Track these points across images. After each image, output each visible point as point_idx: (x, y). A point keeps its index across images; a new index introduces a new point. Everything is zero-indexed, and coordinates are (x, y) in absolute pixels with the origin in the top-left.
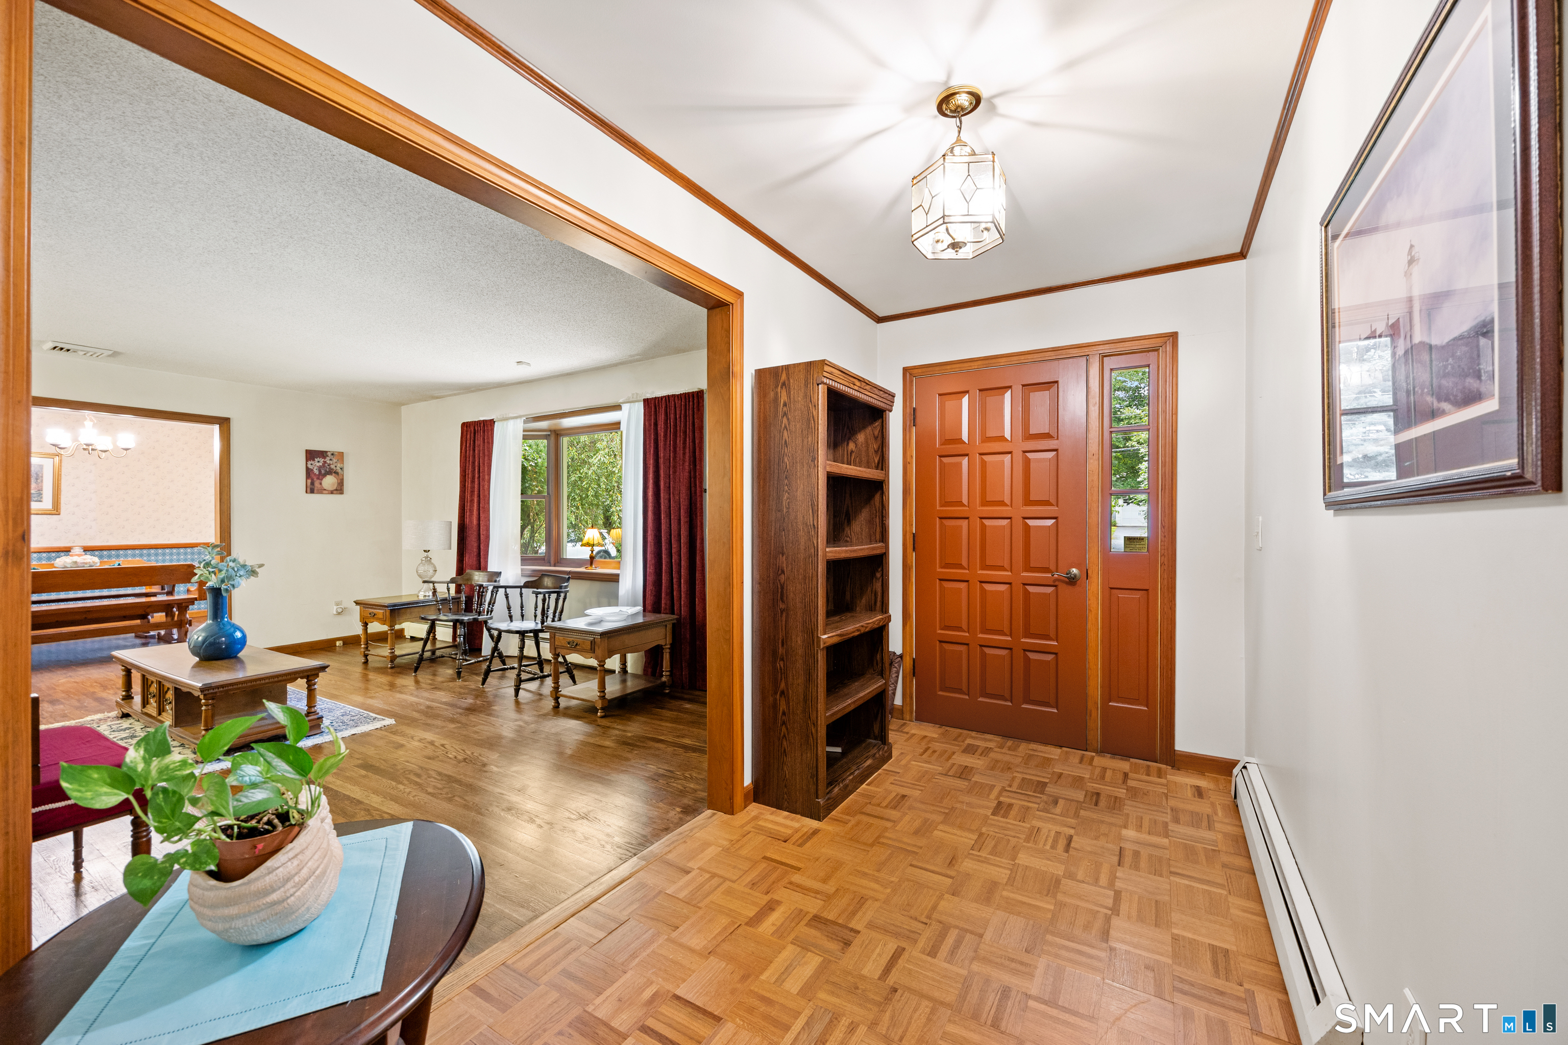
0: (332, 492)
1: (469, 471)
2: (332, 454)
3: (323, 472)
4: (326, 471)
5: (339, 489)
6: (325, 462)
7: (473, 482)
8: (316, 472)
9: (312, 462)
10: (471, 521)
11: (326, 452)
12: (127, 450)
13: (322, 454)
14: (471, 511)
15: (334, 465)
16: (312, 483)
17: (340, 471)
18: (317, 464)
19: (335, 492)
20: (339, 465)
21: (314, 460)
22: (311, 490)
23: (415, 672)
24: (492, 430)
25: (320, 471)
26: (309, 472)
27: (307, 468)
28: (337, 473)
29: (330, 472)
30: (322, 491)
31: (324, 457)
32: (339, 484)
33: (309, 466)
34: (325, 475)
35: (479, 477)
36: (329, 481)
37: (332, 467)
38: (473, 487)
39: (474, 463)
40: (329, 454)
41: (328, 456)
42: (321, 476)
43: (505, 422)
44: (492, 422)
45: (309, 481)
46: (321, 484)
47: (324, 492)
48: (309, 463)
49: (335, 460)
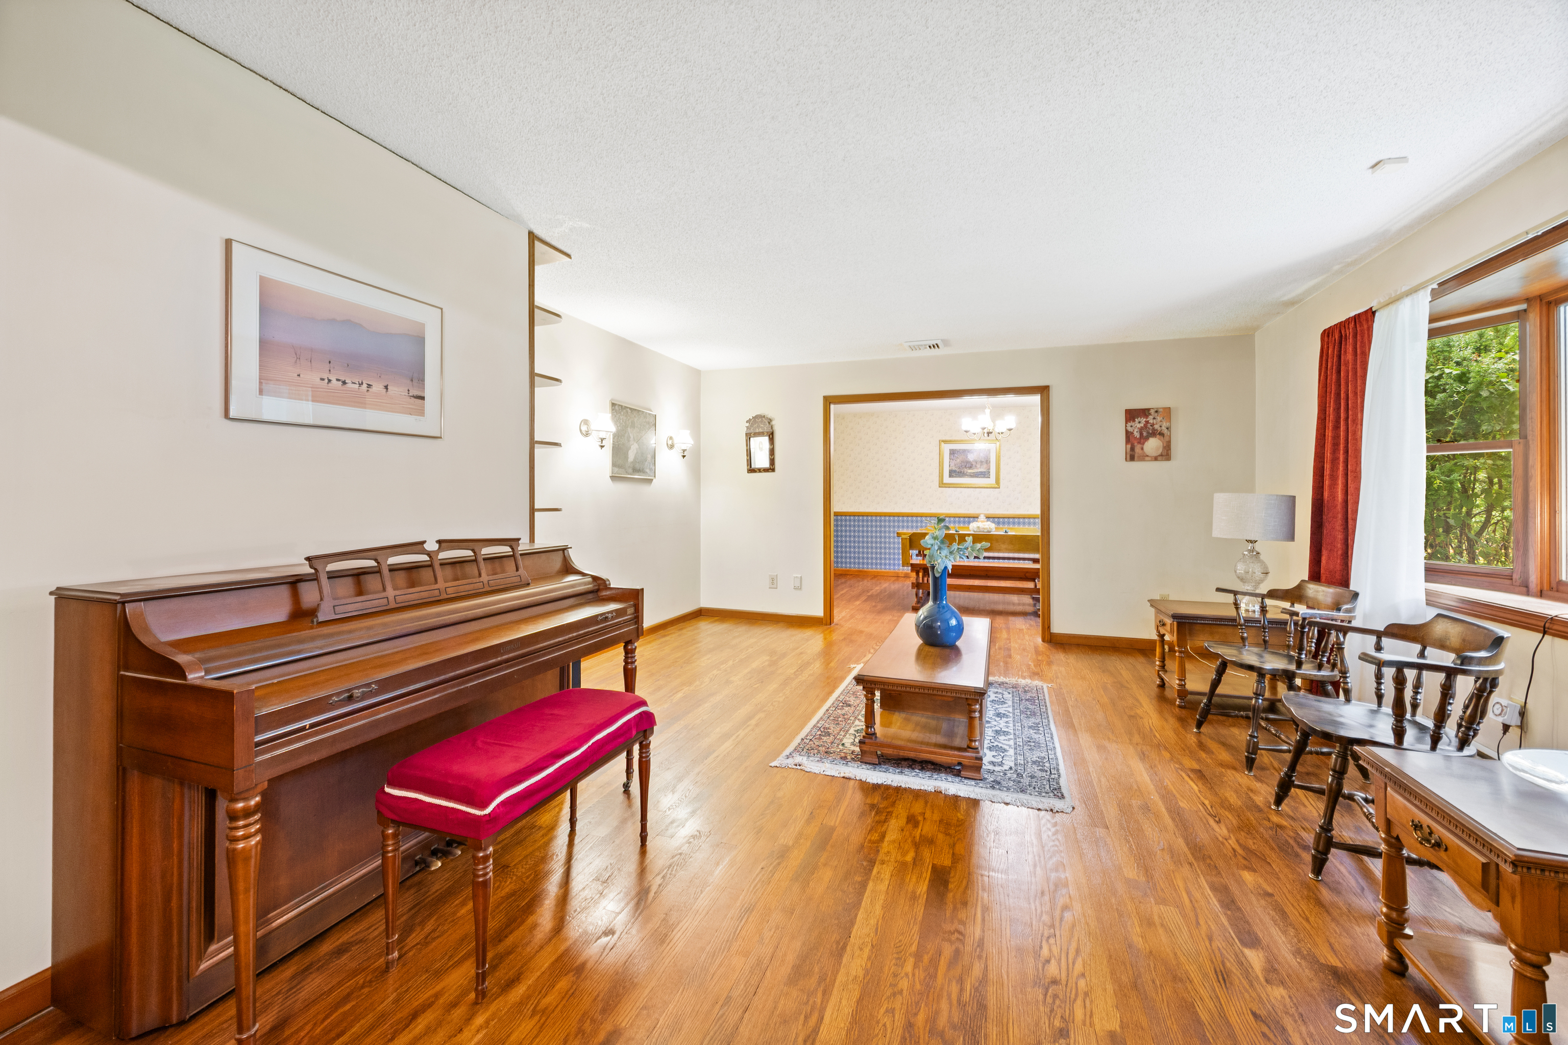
0: (1156, 459)
1: (1331, 410)
2: (1156, 412)
3: (1145, 434)
4: (1148, 433)
5: (1166, 454)
6: (1147, 422)
7: (1337, 427)
8: (1137, 435)
9: (1132, 424)
10: (1333, 496)
11: (1149, 410)
12: (1010, 430)
13: (1145, 412)
14: (1334, 478)
15: (1159, 423)
16: (1132, 449)
17: (1165, 431)
18: (1139, 423)
19: (1159, 458)
20: (1165, 425)
21: (1134, 421)
22: (1131, 457)
23: (1199, 725)
24: (1370, 329)
25: (1141, 434)
26: (1128, 435)
27: (1127, 432)
28: (1161, 434)
29: (1154, 433)
30: (1143, 457)
31: (1147, 416)
32: (1164, 448)
33: (1129, 429)
34: (1147, 438)
35: (1347, 418)
36: (1153, 445)
37: (1156, 427)
38: (1336, 437)
39: (1338, 395)
40: (1152, 411)
41: (1150, 414)
42: (1143, 439)
43: (1392, 308)
44: (1370, 314)
45: (1129, 446)
46: (1142, 449)
47: (1147, 458)
48: (1129, 424)
49: (1159, 419)
